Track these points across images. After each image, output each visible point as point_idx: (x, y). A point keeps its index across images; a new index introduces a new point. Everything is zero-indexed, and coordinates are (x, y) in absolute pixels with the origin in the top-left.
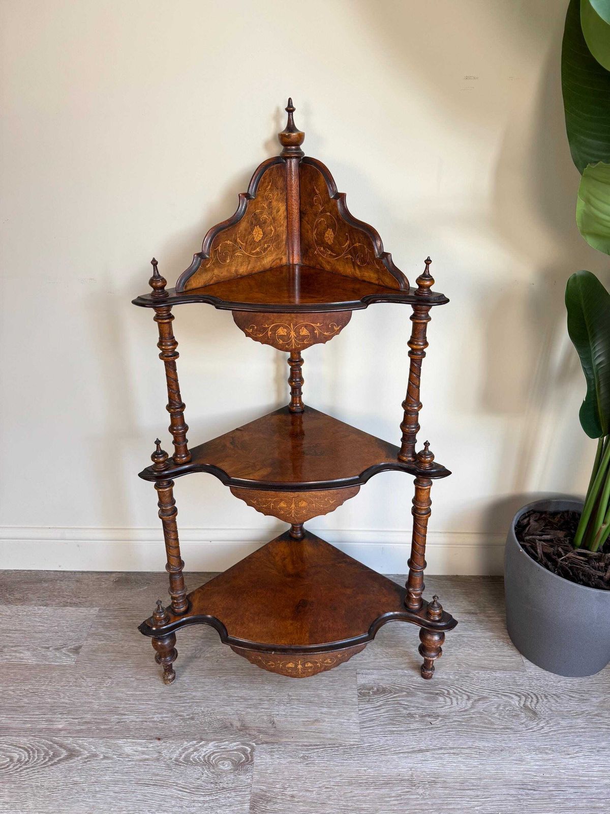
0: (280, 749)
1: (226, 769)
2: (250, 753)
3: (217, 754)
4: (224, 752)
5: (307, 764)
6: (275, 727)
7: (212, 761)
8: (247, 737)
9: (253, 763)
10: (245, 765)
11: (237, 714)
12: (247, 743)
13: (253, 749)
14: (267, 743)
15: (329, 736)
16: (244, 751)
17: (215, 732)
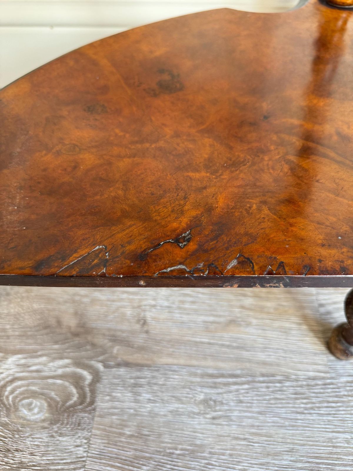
0: (154, 381)
1: (33, 418)
2: (90, 385)
3: (19, 383)
4: (34, 378)
5: (214, 418)
6: (147, 332)
7: (7, 397)
8: (87, 350)
9: (94, 409)
10: (75, 412)
11: (74, 301)
12: (87, 362)
13: (97, 377)
14: (127, 364)
15: (262, 356)
16: (77, 380)
17: (23, 336)
